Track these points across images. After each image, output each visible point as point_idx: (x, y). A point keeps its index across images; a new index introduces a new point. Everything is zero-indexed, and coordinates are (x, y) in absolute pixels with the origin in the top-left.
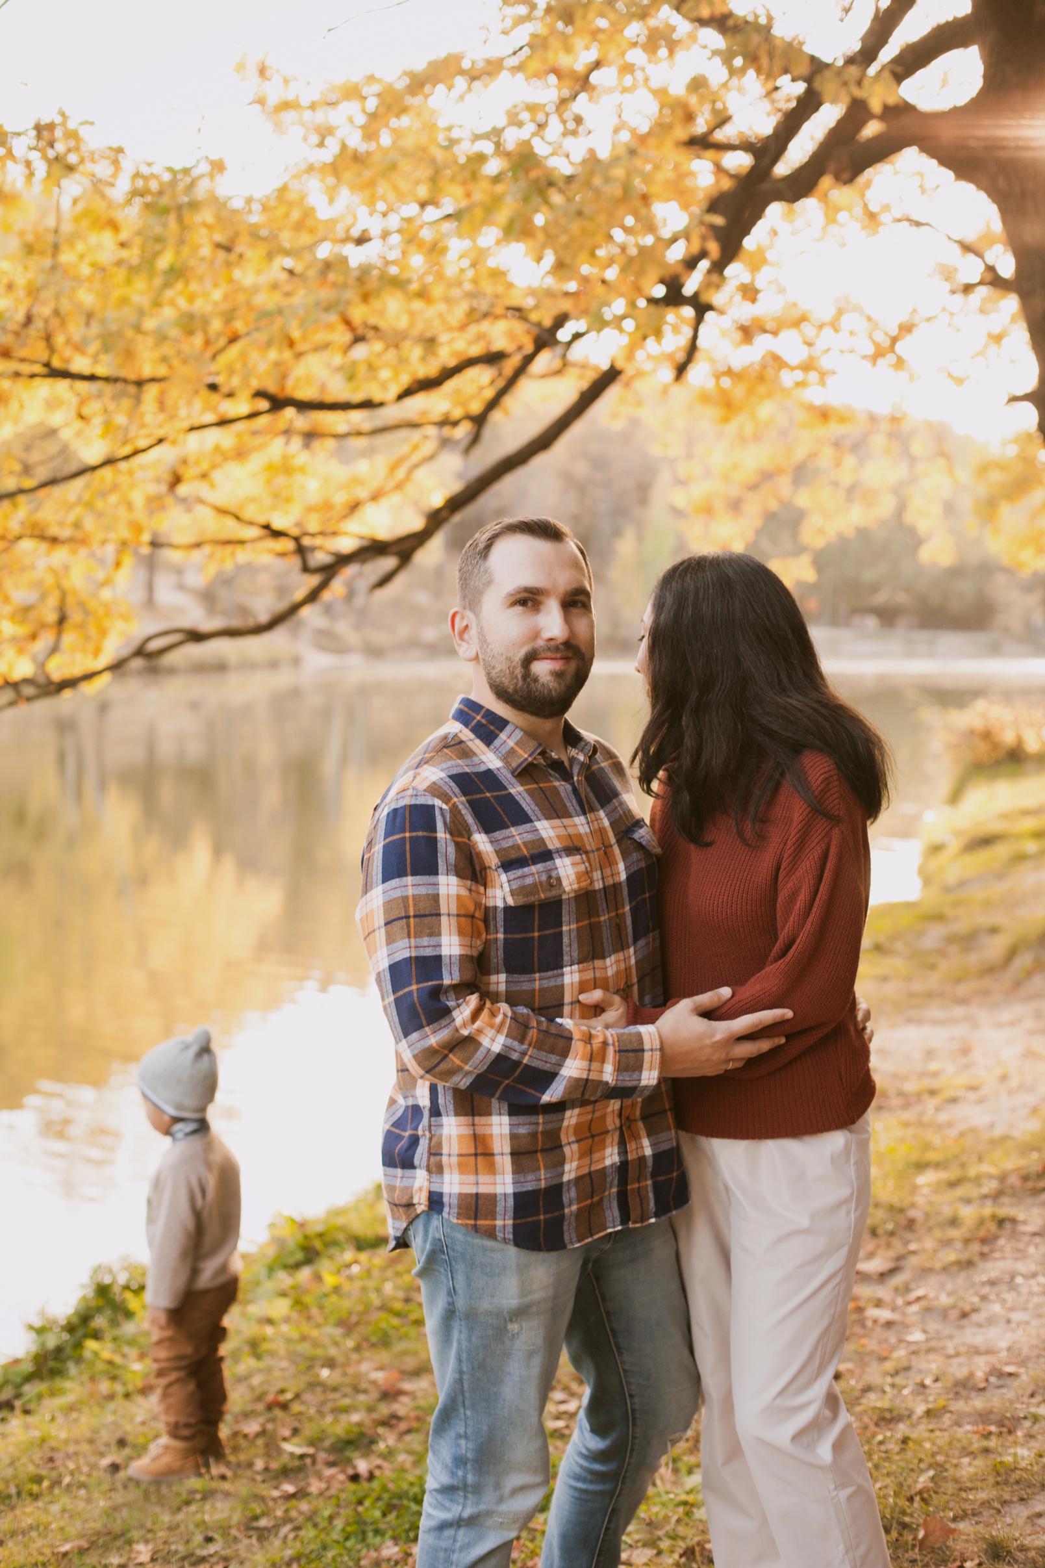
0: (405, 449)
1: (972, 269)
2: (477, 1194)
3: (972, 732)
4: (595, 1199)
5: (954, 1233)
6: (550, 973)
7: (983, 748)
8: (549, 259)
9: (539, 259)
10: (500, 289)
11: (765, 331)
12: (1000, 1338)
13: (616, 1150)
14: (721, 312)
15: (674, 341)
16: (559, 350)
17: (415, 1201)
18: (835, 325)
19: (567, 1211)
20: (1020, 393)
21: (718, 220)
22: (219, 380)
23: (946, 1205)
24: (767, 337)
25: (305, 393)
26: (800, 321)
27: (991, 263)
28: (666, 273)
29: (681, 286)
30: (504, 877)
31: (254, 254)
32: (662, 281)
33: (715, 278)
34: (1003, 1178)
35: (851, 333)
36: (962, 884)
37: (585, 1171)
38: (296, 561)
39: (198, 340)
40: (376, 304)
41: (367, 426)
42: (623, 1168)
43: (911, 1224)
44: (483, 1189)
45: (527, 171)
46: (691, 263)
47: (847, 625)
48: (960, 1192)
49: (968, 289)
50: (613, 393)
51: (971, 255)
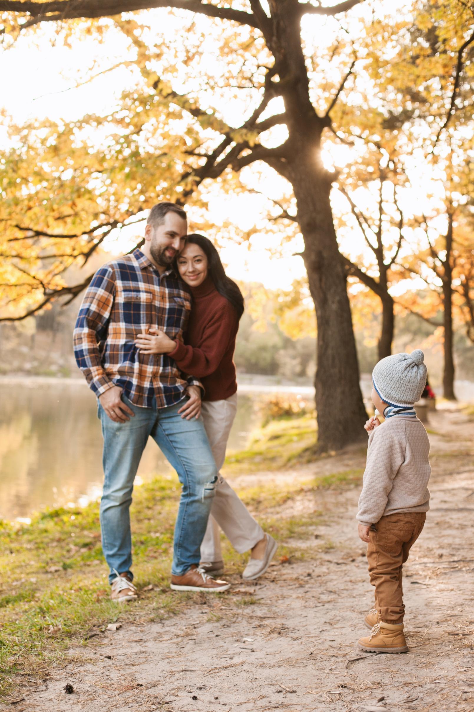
3: (271, 403)
6: (136, 325)
7: (275, 409)
20: (298, 252)
27: (286, 210)
30: (123, 293)
51: (277, 206)
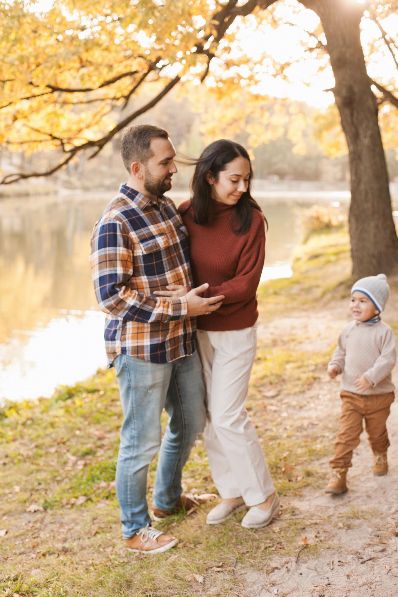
0: (99, 109)
1: (313, 43)
2: (138, 347)
4: (176, 346)
5: (299, 383)
6: (161, 275)
7: (316, 223)
8: (154, 38)
9: (150, 37)
10: (136, 48)
11: (234, 64)
12: (313, 414)
13: (182, 330)
14: (218, 57)
15: (200, 68)
16: (157, 71)
17: (117, 351)
18: (260, 63)
19: (167, 350)
20: (329, 88)
21: (216, 23)
22: (34, 81)
23: (296, 374)
24: (235, 67)
25: (63, 86)
26: (247, 61)
27: (320, 40)
28: (197, 42)
29: (203, 47)
30: (141, 245)
31: (46, 34)
32: (196, 45)
33: (215, 44)
34: (316, 365)
35: (268, 66)
36: (307, 271)
37: (172, 337)
38: (60, 148)
39: (25, 66)
40: (91, 53)
41: (85, 100)
42: (185, 336)
43: (284, 381)
44: (140, 344)
45: (147, 4)
46: (206, 38)
47: (266, 179)
48: (301, 370)
49: (311, 50)
50: (177, 87)
51: (313, 37)
